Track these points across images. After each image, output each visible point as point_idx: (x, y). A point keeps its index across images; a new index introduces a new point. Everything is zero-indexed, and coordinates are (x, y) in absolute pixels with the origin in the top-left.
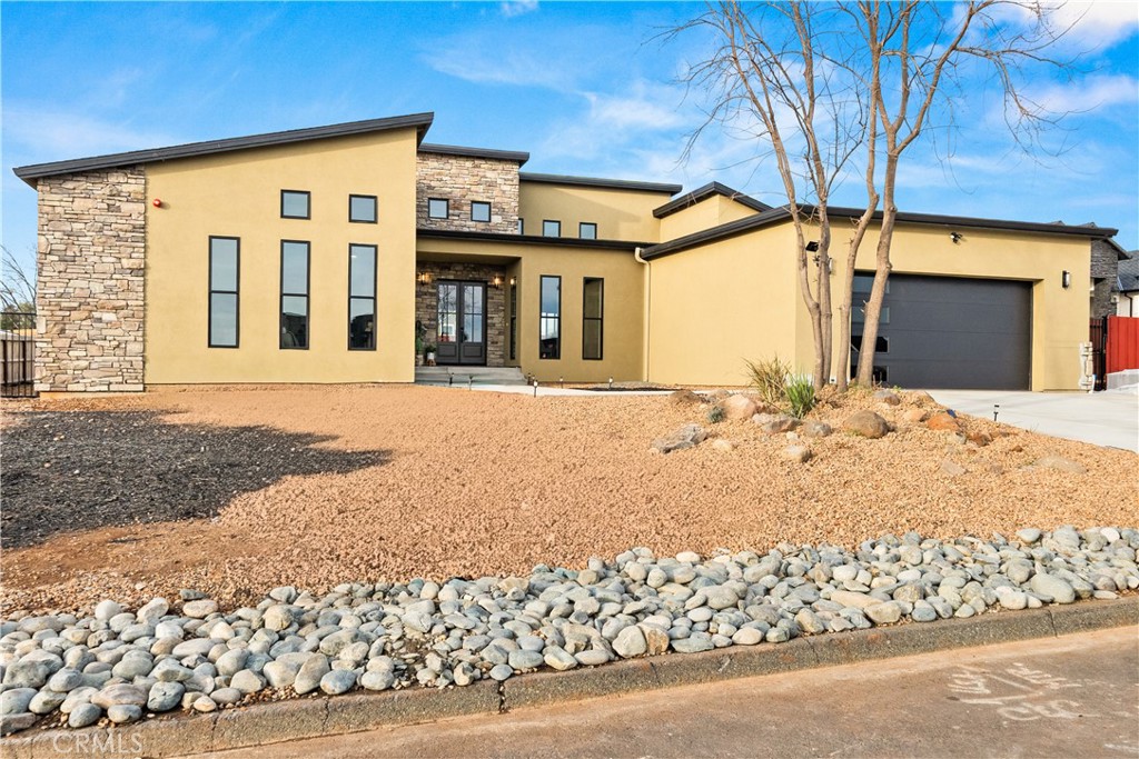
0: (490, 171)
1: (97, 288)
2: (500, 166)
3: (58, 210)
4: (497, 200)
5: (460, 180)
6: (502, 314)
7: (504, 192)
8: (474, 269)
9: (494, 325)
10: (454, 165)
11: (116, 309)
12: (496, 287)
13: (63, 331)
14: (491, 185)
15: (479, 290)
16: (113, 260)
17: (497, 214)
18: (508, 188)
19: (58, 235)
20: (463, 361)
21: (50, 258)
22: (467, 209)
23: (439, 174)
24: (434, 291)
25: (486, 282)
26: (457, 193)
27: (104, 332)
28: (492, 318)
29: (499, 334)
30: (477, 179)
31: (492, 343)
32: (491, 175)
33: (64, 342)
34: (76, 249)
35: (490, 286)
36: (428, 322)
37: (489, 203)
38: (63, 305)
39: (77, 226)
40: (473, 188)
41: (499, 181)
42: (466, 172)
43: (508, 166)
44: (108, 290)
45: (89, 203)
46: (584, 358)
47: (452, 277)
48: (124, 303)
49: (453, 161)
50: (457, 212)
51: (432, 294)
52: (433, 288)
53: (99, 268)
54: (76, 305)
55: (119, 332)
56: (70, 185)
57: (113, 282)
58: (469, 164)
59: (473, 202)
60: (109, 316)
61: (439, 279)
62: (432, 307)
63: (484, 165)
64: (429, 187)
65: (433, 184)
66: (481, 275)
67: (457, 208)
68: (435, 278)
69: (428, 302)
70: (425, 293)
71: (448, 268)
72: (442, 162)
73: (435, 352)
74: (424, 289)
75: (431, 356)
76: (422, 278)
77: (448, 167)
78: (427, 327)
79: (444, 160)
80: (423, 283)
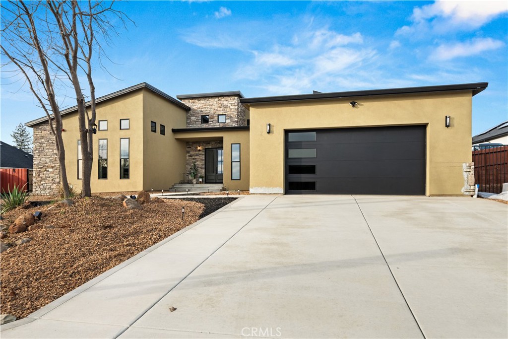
0: (225, 101)
1: (48, 160)
2: (229, 98)
3: (38, 135)
4: (228, 113)
5: (213, 107)
7: (231, 109)
10: (211, 101)
11: (52, 167)
13: (39, 175)
14: (226, 107)
16: (51, 151)
17: (228, 119)
18: (233, 107)
19: (38, 144)
20: (217, 182)
21: (36, 151)
22: (216, 118)
23: (205, 105)
26: (212, 112)
27: (50, 175)
30: (220, 105)
32: (226, 103)
33: (39, 179)
34: (42, 148)
36: (201, 166)
37: (225, 115)
38: (39, 166)
39: (43, 140)
40: (219, 109)
41: (229, 105)
42: (216, 103)
43: (233, 98)
44: (51, 161)
45: (45, 132)
47: (210, 147)
48: (54, 165)
49: (210, 99)
50: (212, 120)
51: (203, 155)
52: (203, 152)
53: (48, 154)
54: (42, 166)
55: (53, 175)
56: (40, 127)
57: (52, 158)
58: (217, 99)
59: (219, 115)
60: (51, 170)
61: (206, 148)
62: (202, 160)
63: (223, 99)
64: (201, 111)
65: (203, 110)
67: (212, 118)
68: (204, 148)
69: (201, 158)
70: (200, 155)
71: (209, 143)
72: (206, 100)
73: (204, 178)
74: (200, 153)
75: (201, 180)
76: (199, 148)
77: (208, 102)
78: (201, 168)
79: (207, 99)
80: (200, 150)
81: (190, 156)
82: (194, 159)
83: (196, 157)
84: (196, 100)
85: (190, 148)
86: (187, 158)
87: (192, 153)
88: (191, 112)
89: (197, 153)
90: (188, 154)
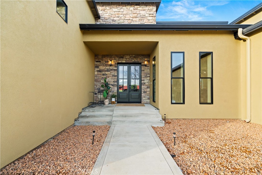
2: (147, 8)
5: (128, 16)
6: (148, 78)
7: (149, 20)
8: (135, 57)
9: (145, 83)
10: (125, 10)
12: (146, 65)
14: (143, 17)
15: (138, 68)
18: (151, 18)
20: (130, 101)
23: (118, 14)
24: (116, 68)
25: (140, 63)
26: (126, 22)
28: (144, 80)
29: (147, 88)
30: (135, 15)
31: (144, 92)
32: (143, 13)
35: (143, 65)
36: (113, 83)
40: (134, 19)
41: (147, 15)
42: (131, 12)
43: (151, 8)
46: (200, 103)
47: (124, 62)
51: (115, 70)
52: (115, 67)
58: (132, 8)
61: (118, 63)
62: (114, 76)
63: (140, 8)
64: (113, 20)
65: (115, 19)
66: (138, 60)
68: (116, 62)
69: (113, 74)
70: (112, 70)
71: (123, 58)
72: (119, 8)
73: (116, 98)
74: (111, 68)
75: (113, 100)
76: (110, 63)
77: (122, 10)
78: (112, 85)
79: (121, 7)
80: (111, 65)
81: (100, 71)
82: (103, 75)
83: (106, 73)
84: (108, 8)
85: (100, 62)
86: (96, 73)
87: (102, 68)
88: (101, 20)
89: (108, 67)
90: (96, 69)
